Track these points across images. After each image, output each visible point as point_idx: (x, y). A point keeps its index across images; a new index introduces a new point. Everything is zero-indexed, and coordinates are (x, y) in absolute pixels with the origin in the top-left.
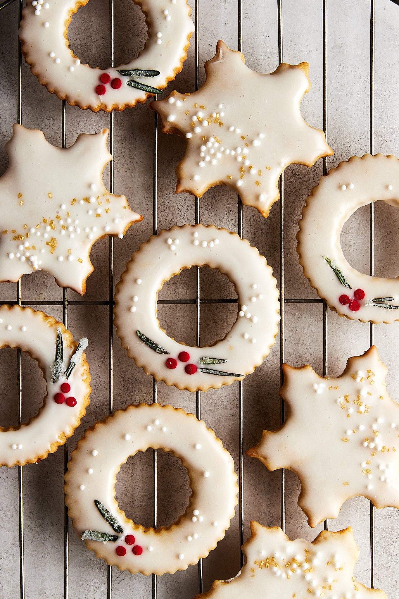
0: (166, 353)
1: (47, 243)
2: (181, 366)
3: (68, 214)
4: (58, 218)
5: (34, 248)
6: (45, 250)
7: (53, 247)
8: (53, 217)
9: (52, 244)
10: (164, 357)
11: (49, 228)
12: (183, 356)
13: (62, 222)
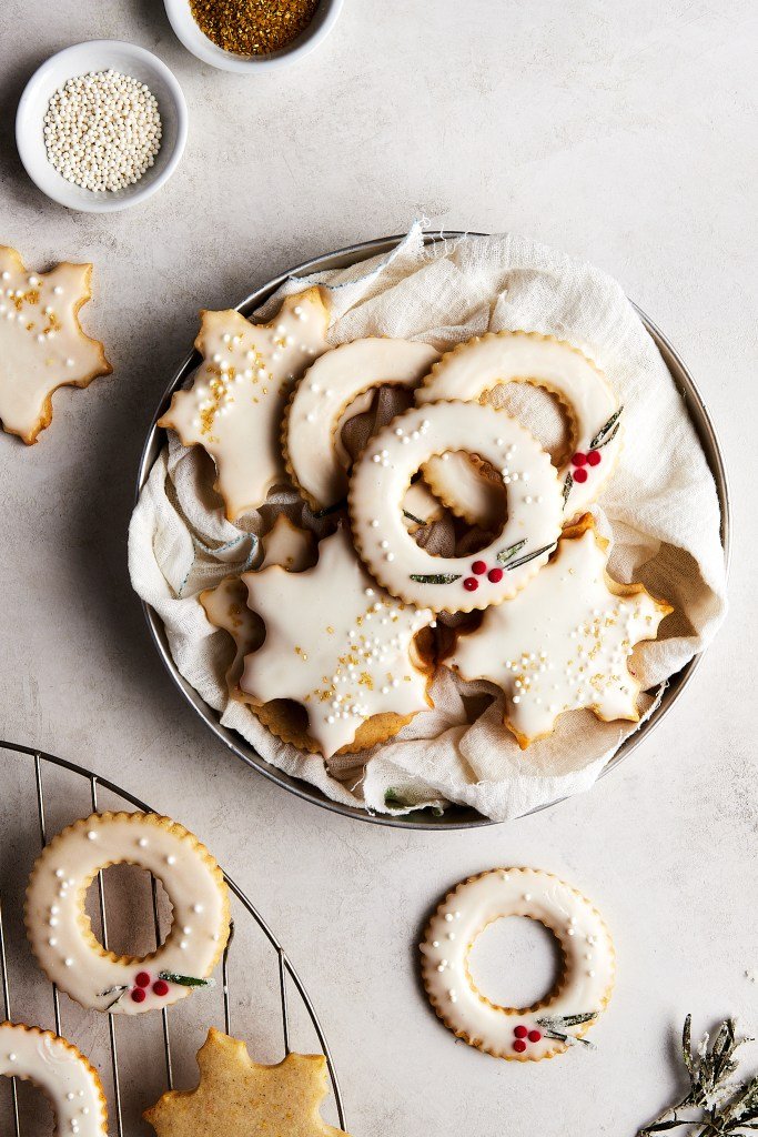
0: (457, 577)
1: (360, 683)
2: (482, 579)
3: (361, 637)
4: (354, 648)
5: (349, 697)
6: (363, 692)
7: (368, 682)
8: (348, 650)
9: (366, 680)
10: (459, 583)
11: (351, 667)
12: (478, 568)
13: (361, 652)
